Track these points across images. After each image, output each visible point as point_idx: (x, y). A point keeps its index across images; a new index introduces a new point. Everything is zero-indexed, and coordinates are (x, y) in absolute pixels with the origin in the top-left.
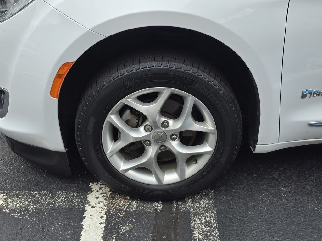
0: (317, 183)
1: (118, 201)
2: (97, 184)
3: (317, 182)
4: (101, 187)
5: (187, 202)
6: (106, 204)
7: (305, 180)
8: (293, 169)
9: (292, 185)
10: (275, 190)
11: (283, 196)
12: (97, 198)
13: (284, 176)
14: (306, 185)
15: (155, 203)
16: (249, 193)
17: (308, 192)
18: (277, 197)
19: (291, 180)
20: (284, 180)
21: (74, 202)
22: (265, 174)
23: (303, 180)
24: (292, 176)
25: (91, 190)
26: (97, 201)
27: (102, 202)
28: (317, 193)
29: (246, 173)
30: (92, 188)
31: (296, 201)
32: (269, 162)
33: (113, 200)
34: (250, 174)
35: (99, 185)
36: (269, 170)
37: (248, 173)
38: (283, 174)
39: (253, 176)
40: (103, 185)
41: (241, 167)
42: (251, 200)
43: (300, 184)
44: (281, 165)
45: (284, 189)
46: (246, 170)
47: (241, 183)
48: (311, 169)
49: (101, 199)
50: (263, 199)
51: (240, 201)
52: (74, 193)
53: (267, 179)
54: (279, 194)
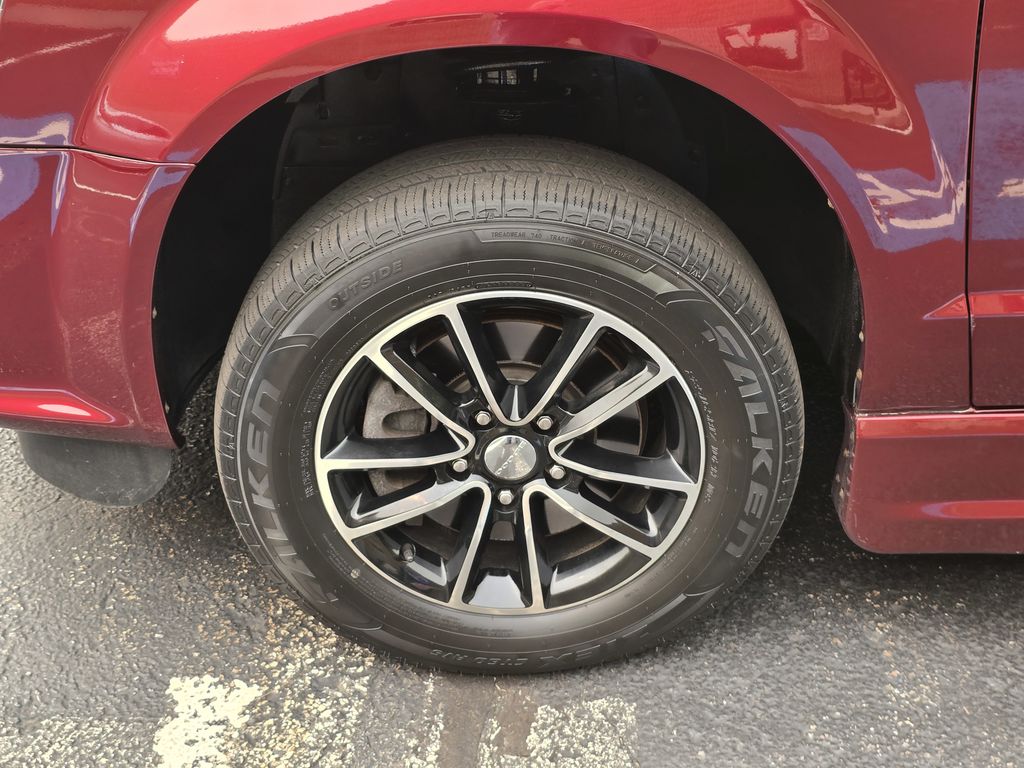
1: (269, 756)
2: (196, 685)
4: (209, 696)
5: (533, 754)
7: (984, 654)
8: (940, 608)
9: (933, 679)
10: (871, 699)
11: (900, 724)
12: (191, 743)
13: (903, 640)
14: (986, 673)
15: (413, 758)
16: (772, 710)
17: (993, 703)
18: (875, 726)
19: (933, 656)
20: (902, 655)
21: (104, 761)
22: (834, 630)
23: (975, 653)
24: (933, 637)
25: (173, 709)
26: (191, 754)
27: (207, 760)
29: (761, 629)
30: (176, 703)
31: (946, 746)
32: (849, 579)
33: (252, 753)
34: (779, 633)
35: (203, 687)
36: (847, 614)
37: (768, 627)
38: (901, 631)
39: (786, 642)
40: (220, 686)
41: (742, 603)
42: (775, 742)
43: (965, 673)
44: (894, 592)
45: (903, 696)
46: (761, 614)
47: (743, 671)
48: (1005, 610)
49: (208, 748)
50: (822, 737)
51: (734, 749)
52: (108, 723)
53: (841, 652)
54: (885, 715)
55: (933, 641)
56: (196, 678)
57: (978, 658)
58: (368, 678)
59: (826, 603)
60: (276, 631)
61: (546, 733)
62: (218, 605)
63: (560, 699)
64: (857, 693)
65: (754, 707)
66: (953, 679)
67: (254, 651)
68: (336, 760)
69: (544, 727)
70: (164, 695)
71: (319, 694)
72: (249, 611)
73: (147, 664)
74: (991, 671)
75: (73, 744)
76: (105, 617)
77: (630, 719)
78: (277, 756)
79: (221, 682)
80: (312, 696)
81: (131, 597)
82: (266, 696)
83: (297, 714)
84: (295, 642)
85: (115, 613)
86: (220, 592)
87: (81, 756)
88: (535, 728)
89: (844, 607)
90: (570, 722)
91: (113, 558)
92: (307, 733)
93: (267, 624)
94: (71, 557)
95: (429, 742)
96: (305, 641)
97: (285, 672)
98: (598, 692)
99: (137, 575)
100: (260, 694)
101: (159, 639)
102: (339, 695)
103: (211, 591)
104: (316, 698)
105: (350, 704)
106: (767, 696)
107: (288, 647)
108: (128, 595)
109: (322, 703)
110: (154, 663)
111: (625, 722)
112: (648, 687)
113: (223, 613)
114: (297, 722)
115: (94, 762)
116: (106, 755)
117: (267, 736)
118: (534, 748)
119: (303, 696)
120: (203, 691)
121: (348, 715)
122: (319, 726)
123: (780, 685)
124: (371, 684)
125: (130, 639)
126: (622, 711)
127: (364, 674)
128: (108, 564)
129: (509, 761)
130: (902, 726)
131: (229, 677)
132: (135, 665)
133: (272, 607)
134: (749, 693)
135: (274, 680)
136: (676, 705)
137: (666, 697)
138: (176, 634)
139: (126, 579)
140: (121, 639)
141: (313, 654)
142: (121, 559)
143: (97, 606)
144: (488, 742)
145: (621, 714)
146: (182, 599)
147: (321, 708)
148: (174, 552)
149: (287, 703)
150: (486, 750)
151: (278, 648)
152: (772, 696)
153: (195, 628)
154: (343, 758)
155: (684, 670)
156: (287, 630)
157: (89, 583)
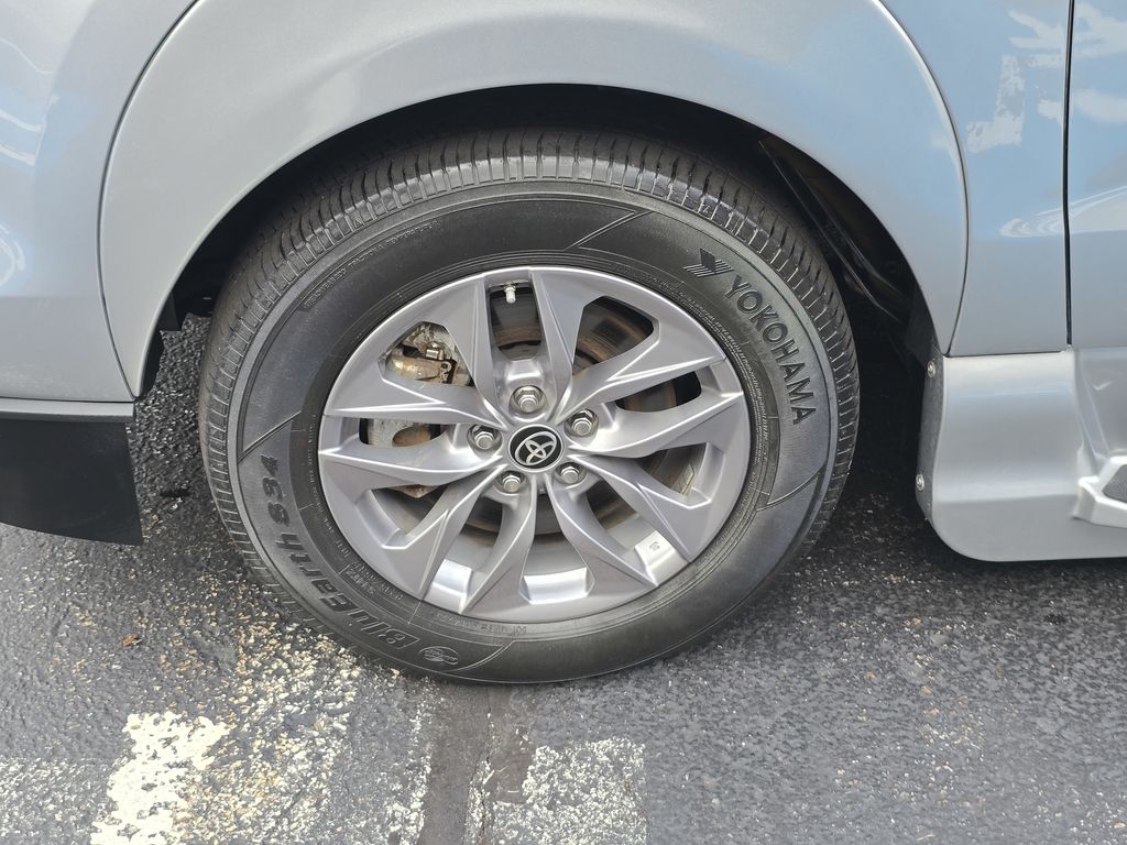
0: (1081, 703)
1: (235, 803)
2: (156, 722)
3: (1083, 699)
4: (171, 735)
5: (529, 801)
6: (180, 816)
7: (1034, 691)
8: (987, 639)
9: (976, 719)
10: (906, 741)
11: (938, 769)
12: (148, 787)
13: (945, 675)
14: (1036, 712)
15: (396, 806)
16: (795, 753)
17: (1042, 746)
18: (910, 772)
19: (976, 693)
20: (942, 691)
21: (51, 807)
22: (868, 663)
23: (1025, 691)
24: (978, 671)
25: (129, 750)
26: (148, 800)
27: (166, 806)
28: (1080, 751)
29: (787, 662)
30: (134, 743)
31: (988, 794)
32: (887, 605)
33: (216, 799)
34: (807, 666)
35: (164, 725)
36: (883, 645)
37: (794, 658)
38: (943, 665)
39: (814, 676)
40: (183, 724)
41: (766, 633)
42: (798, 789)
43: (1012, 712)
44: (935, 620)
45: (942, 737)
46: (787, 644)
47: (765, 709)
48: (1060, 641)
49: (166, 794)
50: (850, 783)
51: (752, 797)
52: (57, 765)
53: (876, 688)
54: (921, 759)
55: (977, 676)
56: (157, 715)
57: (1027, 696)
58: (348, 715)
59: (860, 633)
60: (247, 662)
61: (544, 777)
62: (183, 633)
63: (560, 739)
64: (891, 734)
65: (775, 749)
66: (999, 719)
67: (222, 684)
68: (309, 807)
69: (542, 770)
70: (121, 734)
71: (292, 733)
72: (217, 640)
73: (102, 698)
74: (1040, 711)
75: (17, 789)
76: (57, 645)
77: (637, 761)
78: (243, 802)
79: (183, 719)
80: (285, 735)
81: (87, 624)
82: (234, 734)
83: (268, 755)
84: (267, 674)
85: (68, 641)
86: (186, 617)
87: (27, 801)
88: (532, 772)
89: (880, 637)
90: (572, 765)
91: (68, 579)
92: (279, 778)
93: (237, 654)
94: (20, 577)
95: (413, 787)
96: (279, 673)
97: (256, 708)
98: (604, 732)
99: (93, 599)
100: (227, 732)
101: (117, 670)
102: (316, 734)
103: (174, 617)
104: (288, 737)
105: (328, 744)
106: (791, 737)
107: (260, 680)
108: (83, 621)
109: (296, 743)
110: (110, 697)
111: (633, 765)
112: (659, 727)
113: (188, 642)
114: (268, 765)
115: (41, 808)
116: (54, 801)
117: (234, 780)
118: (530, 795)
119: (275, 736)
120: (163, 730)
121: (324, 757)
122: (292, 769)
123: (806, 724)
124: (351, 723)
125: (84, 670)
126: (628, 753)
127: (343, 711)
128: (61, 586)
129: (502, 809)
130: (940, 772)
131: (194, 714)
132: (89, 700)
133: (244, 635)
134: (771, 733)
135: (243, 717)
136: (690, 747)
137: (678, 738)
138: (135, 664)
139: (82, 602)
140: (74, 671)
141: (288, 687)
142: (76, 581)
143: (48, 634)
144: (479, 786)
145: (628, 756)
146: (143, 626)
147: (295, 749)
148: (135, 573)
149: (258, 743)
150: (477, 796)
151: (249, 681)
152: (796, 737)
153: (157, 658)
154: (317, 805)
155: (699, 708)
156: (260, 661)
157: (40, 607)
